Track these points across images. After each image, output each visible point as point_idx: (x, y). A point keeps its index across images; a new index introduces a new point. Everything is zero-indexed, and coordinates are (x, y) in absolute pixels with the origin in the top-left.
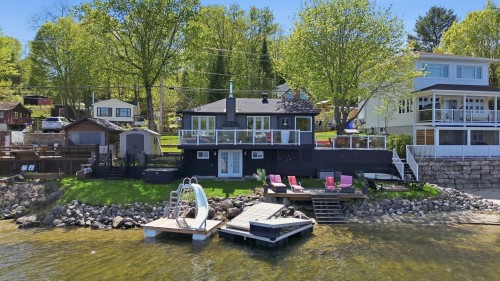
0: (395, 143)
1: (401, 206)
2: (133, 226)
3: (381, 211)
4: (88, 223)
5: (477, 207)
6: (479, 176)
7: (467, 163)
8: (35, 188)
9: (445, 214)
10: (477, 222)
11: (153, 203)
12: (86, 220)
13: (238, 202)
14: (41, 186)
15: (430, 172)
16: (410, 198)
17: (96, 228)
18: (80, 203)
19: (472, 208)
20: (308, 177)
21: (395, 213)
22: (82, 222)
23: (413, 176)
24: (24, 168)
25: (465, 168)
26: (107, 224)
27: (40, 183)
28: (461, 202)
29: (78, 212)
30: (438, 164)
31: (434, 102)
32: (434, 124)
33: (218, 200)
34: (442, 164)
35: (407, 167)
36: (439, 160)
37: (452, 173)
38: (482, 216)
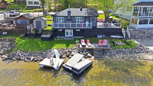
0: (124, 24)
1: (122, 51)
2: (37, 61)
3: (115, 53)
4: (23, 59)
5: (147, 52)
6: (150, 35)
7: (147, 31)
8: (7, 43)
9: (136, 55)
10: (146, 59)
11: (43, 50)
12: (23, 58)
13: (70, 50)
14: (9, 43)
15: (134, 35)
16: (125, 48)
17: (25, 61)
18: (21, 51)
19: (145, 52)
20: (94, 37)
21: (120, 54)
22: (21, 58)
23: (128, 37)
24: (4, 33)
25: (146, 33)
26: (29, 59)
27: (8, 41)
28: (142, 50)
29: (20, 54)
30: (137, 32)
31: (139, 9)
32: (138, 17)
33: (64, 49)
34: (138, 32)
35: (126, 33)
36: (138, 31)
37: (141, 34)
38: (148, 56)
